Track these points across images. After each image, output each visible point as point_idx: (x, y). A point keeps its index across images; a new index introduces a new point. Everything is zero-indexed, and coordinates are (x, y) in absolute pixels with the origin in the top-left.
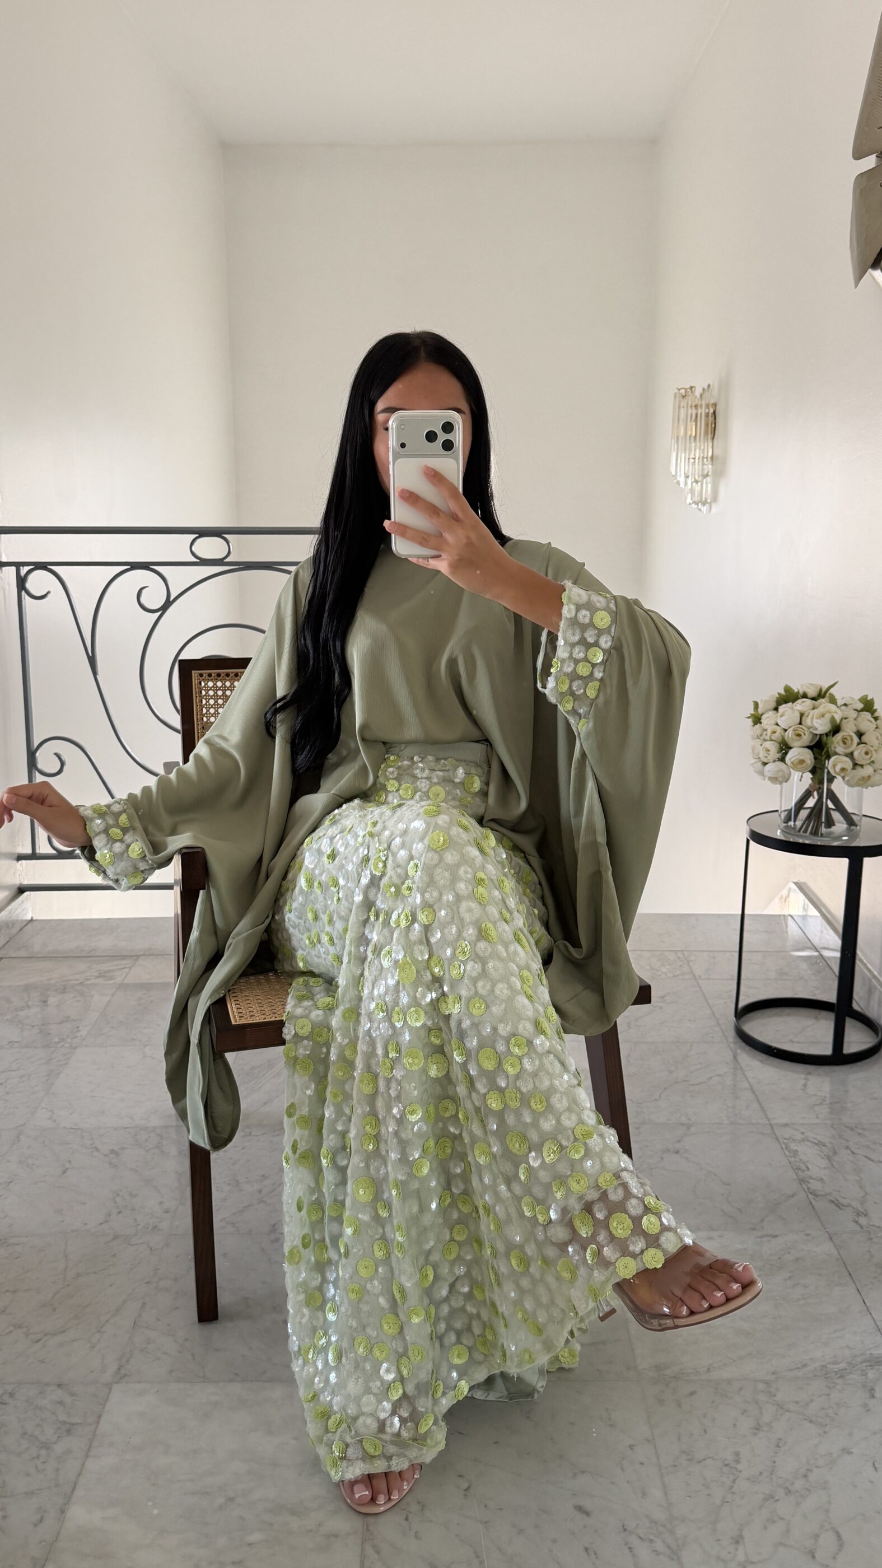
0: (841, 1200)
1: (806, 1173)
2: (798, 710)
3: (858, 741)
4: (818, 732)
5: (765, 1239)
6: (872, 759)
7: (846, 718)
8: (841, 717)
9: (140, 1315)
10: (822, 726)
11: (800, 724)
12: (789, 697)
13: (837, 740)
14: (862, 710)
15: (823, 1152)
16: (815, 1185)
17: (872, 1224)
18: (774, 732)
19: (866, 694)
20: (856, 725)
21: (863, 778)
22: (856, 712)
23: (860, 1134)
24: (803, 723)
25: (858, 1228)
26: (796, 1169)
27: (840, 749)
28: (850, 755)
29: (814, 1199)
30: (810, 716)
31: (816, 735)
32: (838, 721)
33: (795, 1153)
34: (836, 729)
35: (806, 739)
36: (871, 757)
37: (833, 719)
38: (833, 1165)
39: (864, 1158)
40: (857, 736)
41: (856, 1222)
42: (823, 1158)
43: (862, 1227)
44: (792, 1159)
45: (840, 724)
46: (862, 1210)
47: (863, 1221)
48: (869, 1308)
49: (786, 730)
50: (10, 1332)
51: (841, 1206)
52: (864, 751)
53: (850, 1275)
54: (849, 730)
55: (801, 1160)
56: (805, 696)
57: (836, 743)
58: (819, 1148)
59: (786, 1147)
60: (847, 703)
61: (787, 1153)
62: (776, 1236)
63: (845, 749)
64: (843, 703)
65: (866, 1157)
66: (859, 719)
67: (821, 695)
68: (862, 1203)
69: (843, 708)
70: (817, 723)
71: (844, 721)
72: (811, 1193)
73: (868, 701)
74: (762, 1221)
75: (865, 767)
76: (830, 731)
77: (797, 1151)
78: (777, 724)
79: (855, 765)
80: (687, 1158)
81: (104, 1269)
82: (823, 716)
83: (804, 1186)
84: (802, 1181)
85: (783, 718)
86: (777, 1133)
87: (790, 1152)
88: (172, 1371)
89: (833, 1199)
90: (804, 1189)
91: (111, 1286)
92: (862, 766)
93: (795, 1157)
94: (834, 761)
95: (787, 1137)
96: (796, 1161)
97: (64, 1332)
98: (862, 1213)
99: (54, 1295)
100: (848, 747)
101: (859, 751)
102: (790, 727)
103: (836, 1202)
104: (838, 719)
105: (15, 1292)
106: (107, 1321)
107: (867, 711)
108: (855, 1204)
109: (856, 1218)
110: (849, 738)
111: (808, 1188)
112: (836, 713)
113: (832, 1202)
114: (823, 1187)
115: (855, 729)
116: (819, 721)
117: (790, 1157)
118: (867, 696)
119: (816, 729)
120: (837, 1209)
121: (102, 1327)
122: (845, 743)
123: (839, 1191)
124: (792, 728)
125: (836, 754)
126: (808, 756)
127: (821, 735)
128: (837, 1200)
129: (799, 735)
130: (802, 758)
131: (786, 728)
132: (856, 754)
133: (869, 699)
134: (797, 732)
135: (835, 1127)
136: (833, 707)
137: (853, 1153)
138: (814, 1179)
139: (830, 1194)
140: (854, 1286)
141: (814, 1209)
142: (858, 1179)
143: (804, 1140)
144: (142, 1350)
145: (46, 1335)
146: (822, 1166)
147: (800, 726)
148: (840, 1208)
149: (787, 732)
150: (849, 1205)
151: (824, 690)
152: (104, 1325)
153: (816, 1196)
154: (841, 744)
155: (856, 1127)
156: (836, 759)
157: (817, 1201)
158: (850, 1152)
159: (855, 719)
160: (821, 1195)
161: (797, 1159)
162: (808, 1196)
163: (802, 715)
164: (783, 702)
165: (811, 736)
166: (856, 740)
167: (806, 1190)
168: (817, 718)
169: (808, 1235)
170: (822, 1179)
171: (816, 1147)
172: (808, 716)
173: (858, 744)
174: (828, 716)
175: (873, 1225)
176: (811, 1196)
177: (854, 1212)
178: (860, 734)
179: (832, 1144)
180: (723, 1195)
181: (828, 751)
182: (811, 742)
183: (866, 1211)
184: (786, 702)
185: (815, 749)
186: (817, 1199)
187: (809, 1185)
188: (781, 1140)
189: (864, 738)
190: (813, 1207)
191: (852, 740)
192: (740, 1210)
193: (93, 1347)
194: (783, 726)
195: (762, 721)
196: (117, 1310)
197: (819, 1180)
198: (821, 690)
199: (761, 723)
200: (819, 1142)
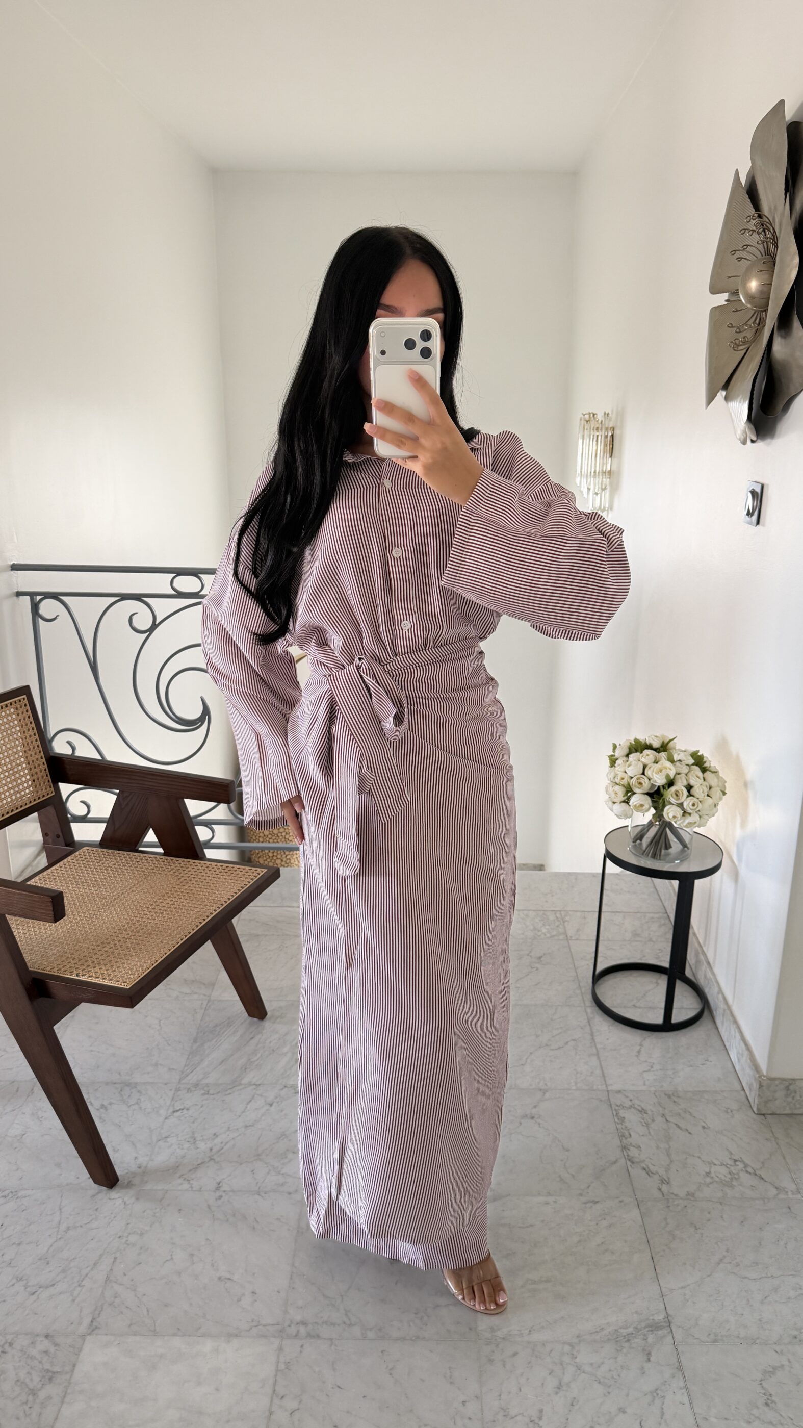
0: (651, 1167)
1: (628, 1140)
2: (642, 762)
3: (688, 794)
4: (657, 785)
5: (589, 1205)
6: (698, 809)
7: (679, 774)
8: (675, 773)
9: (111, 1270)
10: (660, 781)
11: (643, 773)
12: (638, 747)
13: (670, 793)
14: (693, 764)
15: (643, 1120)
16: (633, 1152)
17: (671, 1192)
18: (623, 779)
19: (698, 749)
20: (686, 780)
21: (691, 823)
22: (688, 767)
23: (675, 1102)
24: (646, 774)
25: (661, 1196)
26: (621, 1136)
27: (673, 800)
28: (681, 805)
29: (631, 1166)
30: (652, 769)
31: (656, 786)
32: (672, 777)
33: (622, 1120)
34: (671, 783)
35: (646, 786)
36: (697, 808)
37: (668, 776)
38: (649, 1133)
39: (675, 1126)
40: (686, 788)
41: (660, 1190)
42: (643, 1125)
43: (663, 1194)
44: (619, 1126)
45: (674, 779)
46: (666, 1179)
47: (665, 1188)
48: (658, 1275)
49: (632, 778)
50: (13, 1285)
51: (650, 1174)
52: (691, 804)
53: (648, 1242)
54: (680, 786)
55: (626, 1127)
56: (649, 747)
57: (669, 794)
58: (642, 1116)
59: (617, 1114)
60: (681, 759)
61: (617, 1120)
62: (597, 1202)
63: (677, 800)
64: (678, 759)
65: (676, 1124)
66: (690, 775)
67: (664, 747)
68: (667, 1170)
69: (678, 764)
70: (656, 777)
71: (677, 776)
72: (629, 1160)
73: (699, 756)
74: (589, 1187)
75: (692, 815)
76: (666, 784)
77: (624, 1118)
78: (626, 772)
79: (685, 813)
80: (539, 1124)
81: (88, 1223)
82: (661, 771)
83: (626, 1154)
84: (624, 1148)
85: (630, 768)
86: (612, 1100)
87: (618, 1119)
88: (131, 1325)
89: (645, 1166)
90: (624, 1155)
91: (92, 1240)
92: (690, 814)
93: (622, 1124)
94: (668, 810)
95: (618, 1104)
96: (622, 1128)
97: (53, 1285)
98: (665, 1180)
99: (49, 1249)
100: (678, 799)
101: (688, 801)
102: (635, 776)
103: (647, 1169)
104: (672, 774)
105: (19, 1244)
106: (87, 1275)
107: (697, 765)
108: (662, 1172)
109: (660, 1187)
110: (680, 792)
111: (628, 1156)
112: (670, 769)
113: (644, 1169)
114: (639, 1154)
115: (685, 783)
116: (658, 776)
117: (618, 1124)
118: (698, 751)
119: (656, 782)
120: (647, 1175)
121: (82, 1281)
122: (677, 795)
123: (651, 1159)
124: (636, 777)
125: (671, 803)
126: (647, 801)
127: (659, 787)
128: (648, 1168)
129: (640, 784)
130: (642, 803)
131: (632, 776)
132: (685, 805)
133: (699, 754)
134: (639, 781)
135: (657, 1094)
136: (668, 764)
137: (667, 1121)
138: (634, 1146)
139: (644, 1161)
140: (649, 1253)
141: (630, 1176)
142: (667, 1147)
143: (631, 1106)
144: (110, 1305)
145: (40, 1288)
146: (641, 1134)
147: (643, 776)
148: (649, 1175)
149: (633, 779)
150: (657, 1173)
151: (666, 742)
152: (83, 1279)
153: (633, 1163)
154: (675, 796)
155: (673, 1095)
156: (669, 808)
157: (633, 1168)
158: (665, 1120)
159: (686, 775)
160: (637, 1162)
161: (623, 1127)
162: (626, 1163)
163: (645, 767)
164: (634, 750)
165: (650, 786)
166: (685, 792)
167: (626, 1157)
168: (656, 773)
169: (621, 1202)
170: (640, 1147)
171: (640, 1115)
172: (650, 768)
173: (688, 796)
174: (664, 772)
175: (672, 1194)
176: (629, 1163)
177: (659, 1180)
178: (689, 788)
179: (652, 1111)
180: (562, 1160)
181: (664, 799)
182: (650, 789)
183: (669, 1178)
184: (636, 751)
185: (655, 795)
186: (633, 1166)
187: (629, 1153)
188: (613, 1108)
189: (692, 791)
190: (629, 1173)
191: (683, 793)
192: (573, 1176)
193: (74, 1300)
194: (630, 774)
195: (616, 765)
196: (95, 1264)
197: (636, 1148)
198: (663, 742)
199: (615, 767)
200: (643, 1109)
